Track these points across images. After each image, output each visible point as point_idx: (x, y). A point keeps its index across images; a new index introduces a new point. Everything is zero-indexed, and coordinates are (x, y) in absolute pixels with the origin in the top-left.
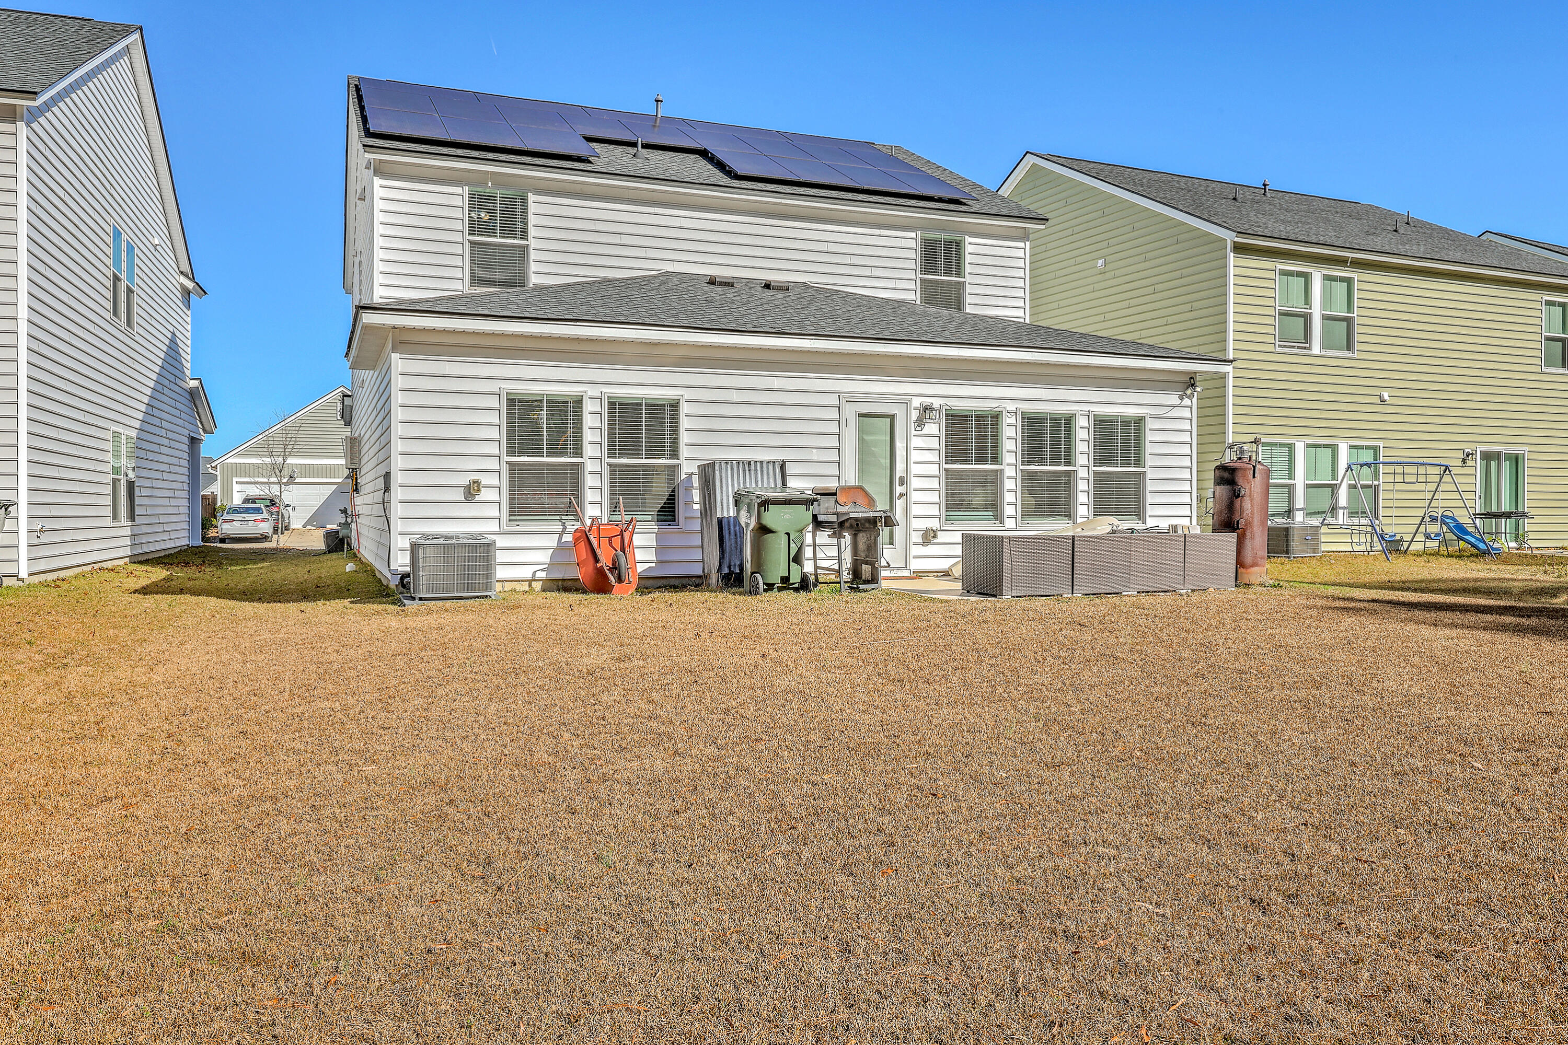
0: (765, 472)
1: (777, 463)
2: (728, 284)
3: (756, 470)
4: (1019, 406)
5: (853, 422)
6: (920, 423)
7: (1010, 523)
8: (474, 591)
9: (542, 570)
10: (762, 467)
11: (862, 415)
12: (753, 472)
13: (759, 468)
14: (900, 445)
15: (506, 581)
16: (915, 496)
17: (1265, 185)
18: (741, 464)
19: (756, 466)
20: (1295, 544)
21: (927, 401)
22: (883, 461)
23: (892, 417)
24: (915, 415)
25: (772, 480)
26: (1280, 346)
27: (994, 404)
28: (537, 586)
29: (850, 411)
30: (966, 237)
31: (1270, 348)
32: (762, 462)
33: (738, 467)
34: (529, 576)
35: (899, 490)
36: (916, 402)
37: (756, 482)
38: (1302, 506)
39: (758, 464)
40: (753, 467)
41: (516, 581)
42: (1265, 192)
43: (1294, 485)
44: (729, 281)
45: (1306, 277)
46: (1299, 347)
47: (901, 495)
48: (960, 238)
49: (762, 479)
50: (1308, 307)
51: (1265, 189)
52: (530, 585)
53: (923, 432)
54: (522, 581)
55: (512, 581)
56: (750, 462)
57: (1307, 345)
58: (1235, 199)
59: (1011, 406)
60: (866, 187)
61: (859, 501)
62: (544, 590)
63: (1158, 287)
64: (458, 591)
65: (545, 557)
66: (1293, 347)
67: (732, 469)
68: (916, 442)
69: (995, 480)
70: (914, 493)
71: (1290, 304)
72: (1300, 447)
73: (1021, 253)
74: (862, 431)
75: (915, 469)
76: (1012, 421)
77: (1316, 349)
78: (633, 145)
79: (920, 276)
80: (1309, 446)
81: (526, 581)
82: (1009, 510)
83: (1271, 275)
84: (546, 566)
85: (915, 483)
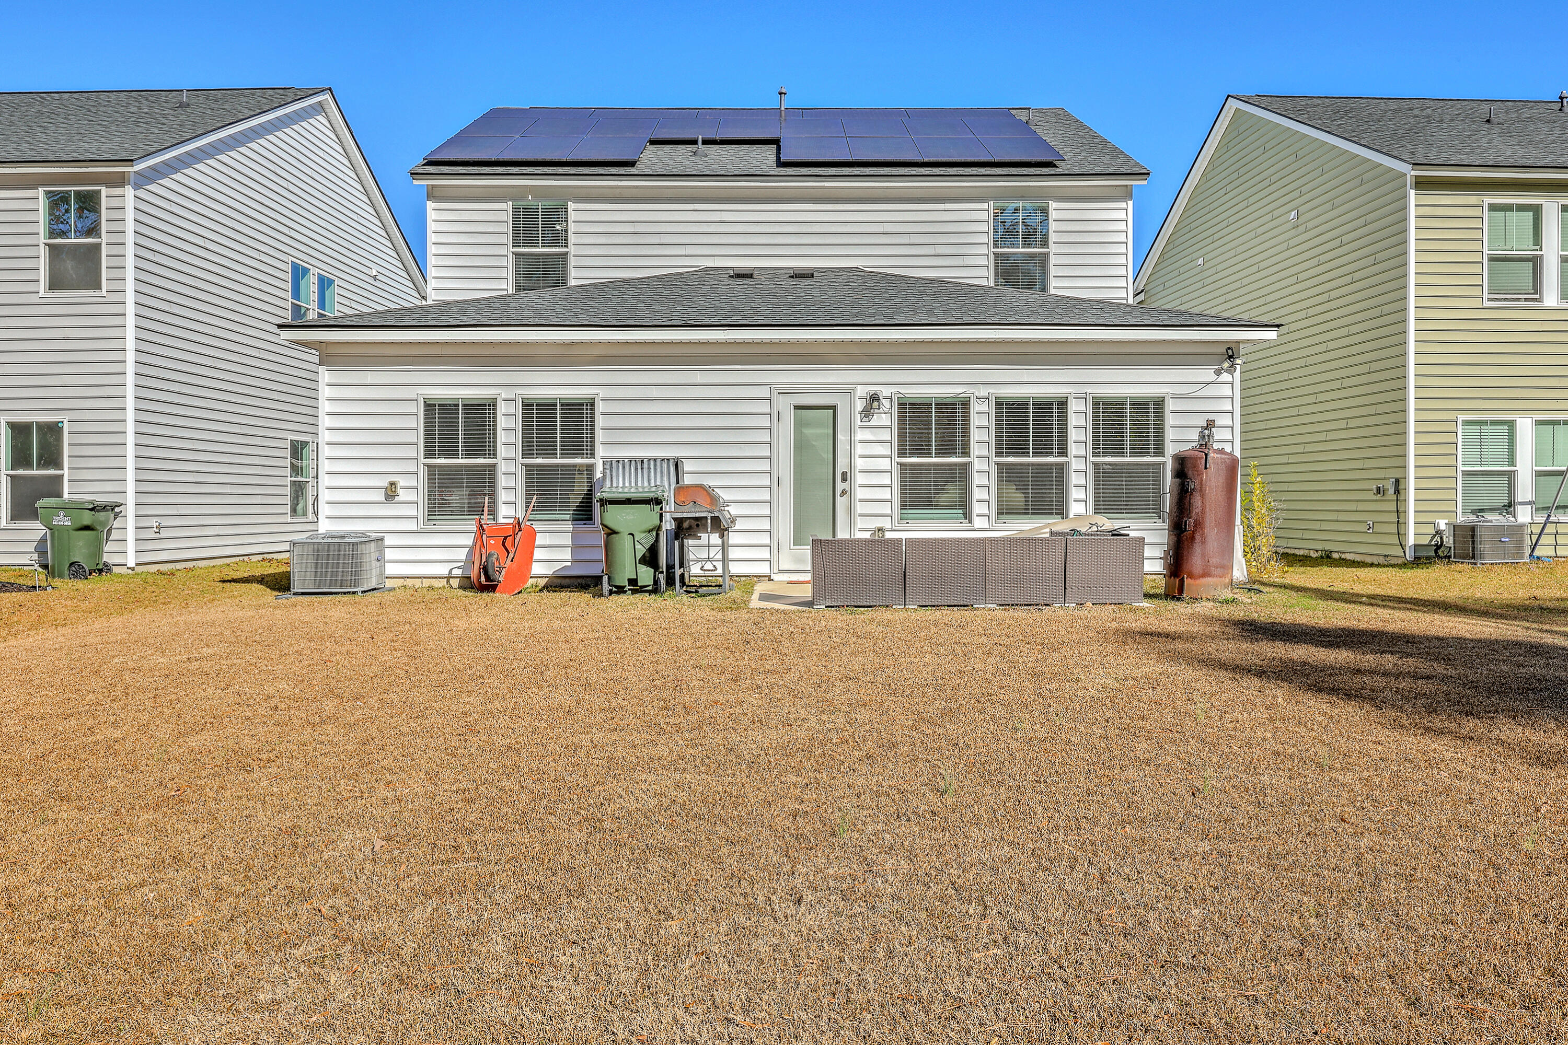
0: (659, 470)
1: (671, 461)
2: (744, 275)
3: (649, 468)
4: (991, 391)
5: (789, 416)
6: (867, 413)
7: (979, 522)
8: (342, 587)
9: (458, 568)
10: (655, 465)
11: (796, 407)
12: (645, 471)
13: (652, 467)
14: (842, 437)
15: (425, 578)
16: (860, 493)
17: (1561, 98)
18: (633, 462)
19: (649, 464)
20: (1483, 547)
21: (873, 389)
22: (825, 456)
23: (834, 408)
24: (860, 405)
25: (665, 478)
26: (1489, 300)
27: (959, 390)
28: (455, 583)
29: (785, 405)
30: (1050, 202)
31: (1476, 303)
32: (655, 460)
33: (630, 466)
34: (445, 572)
35: (840, 486)
36: (861, 391)
37: (649, 481)
38: (1529, 498)
39: (652, 462)
40: (646, 465)
41: (433, 578)
42: (1562, 106)
43: (1515, 473)
44: (748, 272)
45: (1536, 210)
46: (1526, 300)
47: (844, 493)
48: (1046, 205)
49: (655, 477)
50: (1538, 247)
51: (1562, 102)
52: (448, 582)
53: (872, 423)
54: (440, 578)
55: (430, 578)
56: (642, 461)
57: (1537, 296)
58: (1488, 121)
59: (983, 392)
60: (926, 160)
61: (699, 501)
62: (460, 587)
63: (1346, 239)
64: (326, 587)
65: (462, 554)
66: (1518, 300)
67: (624, 467)
68: (860, 435)
69: (962, 474)
70: (858, 490)
71: (1509, 246)
72: (1525, 426)
73: (1122, 215)
74: (799, 425)
75: (860, 463)
76: (985, 408)
77: (1551, 298)
78: (694, 142)
79: (993, 250)
80: (1539, 423)
81: (443, 578)
82: (978, 508)
83: (1477, 212)
84: (463, 564)
85: (860, 479)
